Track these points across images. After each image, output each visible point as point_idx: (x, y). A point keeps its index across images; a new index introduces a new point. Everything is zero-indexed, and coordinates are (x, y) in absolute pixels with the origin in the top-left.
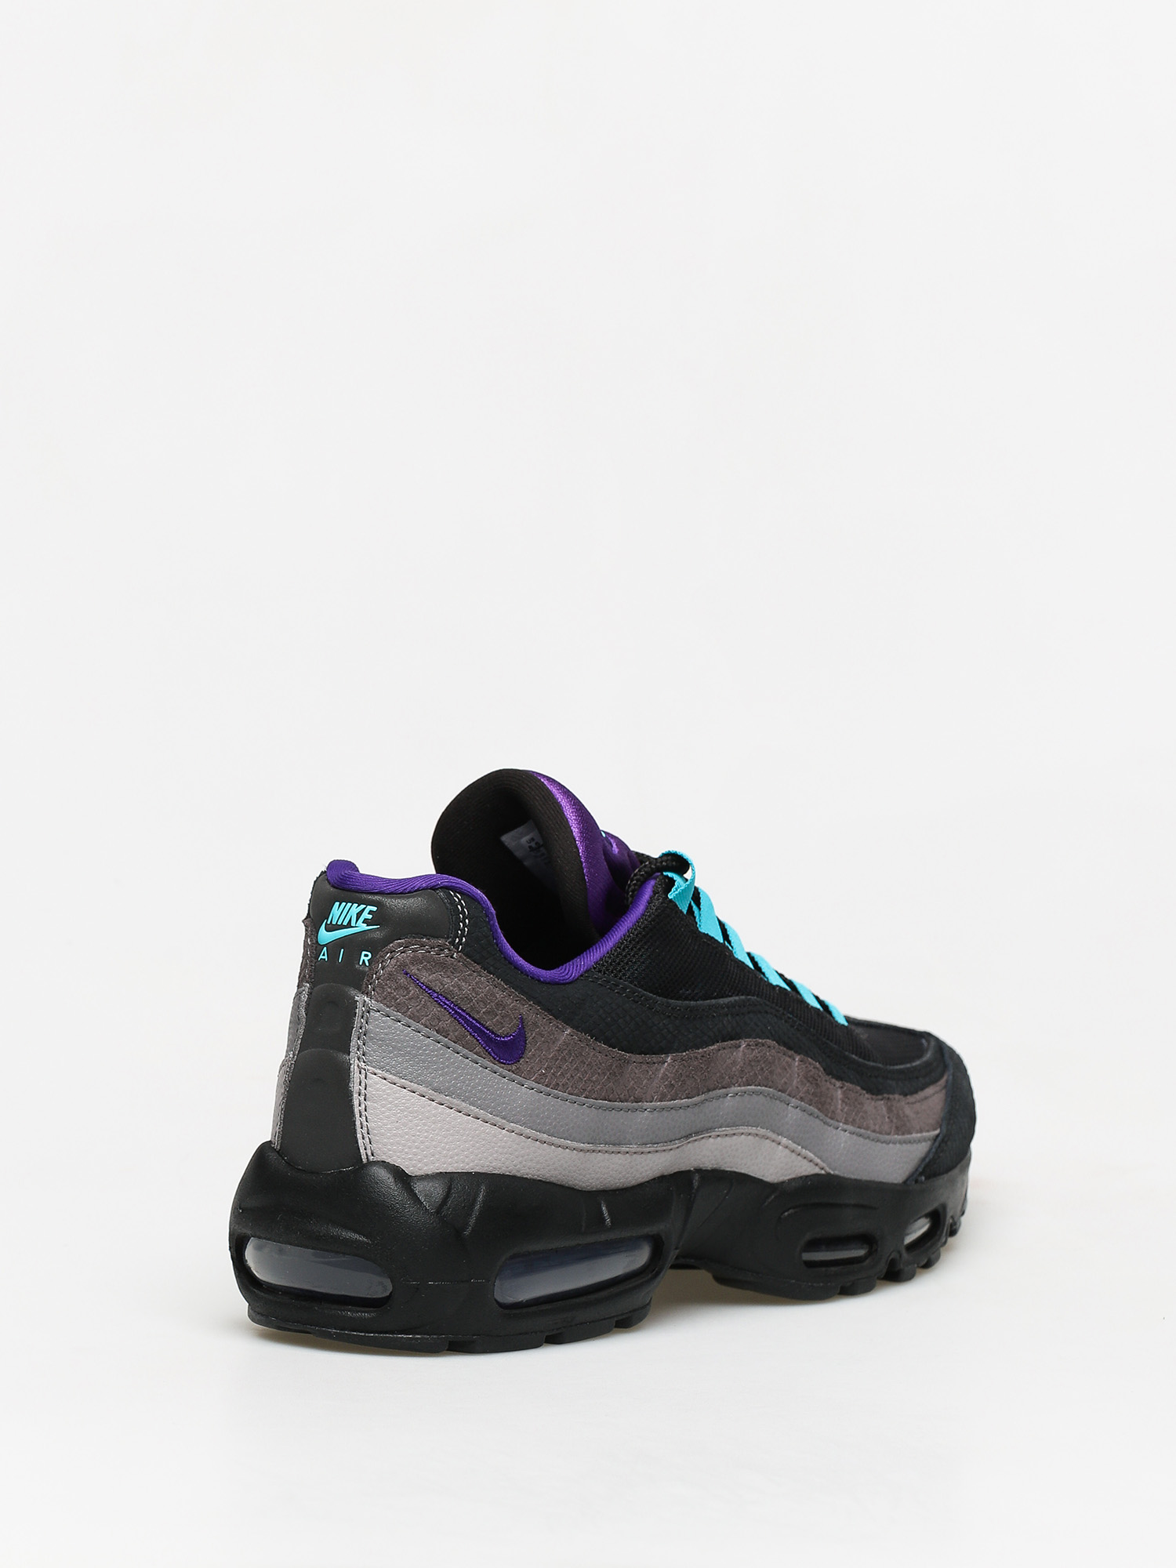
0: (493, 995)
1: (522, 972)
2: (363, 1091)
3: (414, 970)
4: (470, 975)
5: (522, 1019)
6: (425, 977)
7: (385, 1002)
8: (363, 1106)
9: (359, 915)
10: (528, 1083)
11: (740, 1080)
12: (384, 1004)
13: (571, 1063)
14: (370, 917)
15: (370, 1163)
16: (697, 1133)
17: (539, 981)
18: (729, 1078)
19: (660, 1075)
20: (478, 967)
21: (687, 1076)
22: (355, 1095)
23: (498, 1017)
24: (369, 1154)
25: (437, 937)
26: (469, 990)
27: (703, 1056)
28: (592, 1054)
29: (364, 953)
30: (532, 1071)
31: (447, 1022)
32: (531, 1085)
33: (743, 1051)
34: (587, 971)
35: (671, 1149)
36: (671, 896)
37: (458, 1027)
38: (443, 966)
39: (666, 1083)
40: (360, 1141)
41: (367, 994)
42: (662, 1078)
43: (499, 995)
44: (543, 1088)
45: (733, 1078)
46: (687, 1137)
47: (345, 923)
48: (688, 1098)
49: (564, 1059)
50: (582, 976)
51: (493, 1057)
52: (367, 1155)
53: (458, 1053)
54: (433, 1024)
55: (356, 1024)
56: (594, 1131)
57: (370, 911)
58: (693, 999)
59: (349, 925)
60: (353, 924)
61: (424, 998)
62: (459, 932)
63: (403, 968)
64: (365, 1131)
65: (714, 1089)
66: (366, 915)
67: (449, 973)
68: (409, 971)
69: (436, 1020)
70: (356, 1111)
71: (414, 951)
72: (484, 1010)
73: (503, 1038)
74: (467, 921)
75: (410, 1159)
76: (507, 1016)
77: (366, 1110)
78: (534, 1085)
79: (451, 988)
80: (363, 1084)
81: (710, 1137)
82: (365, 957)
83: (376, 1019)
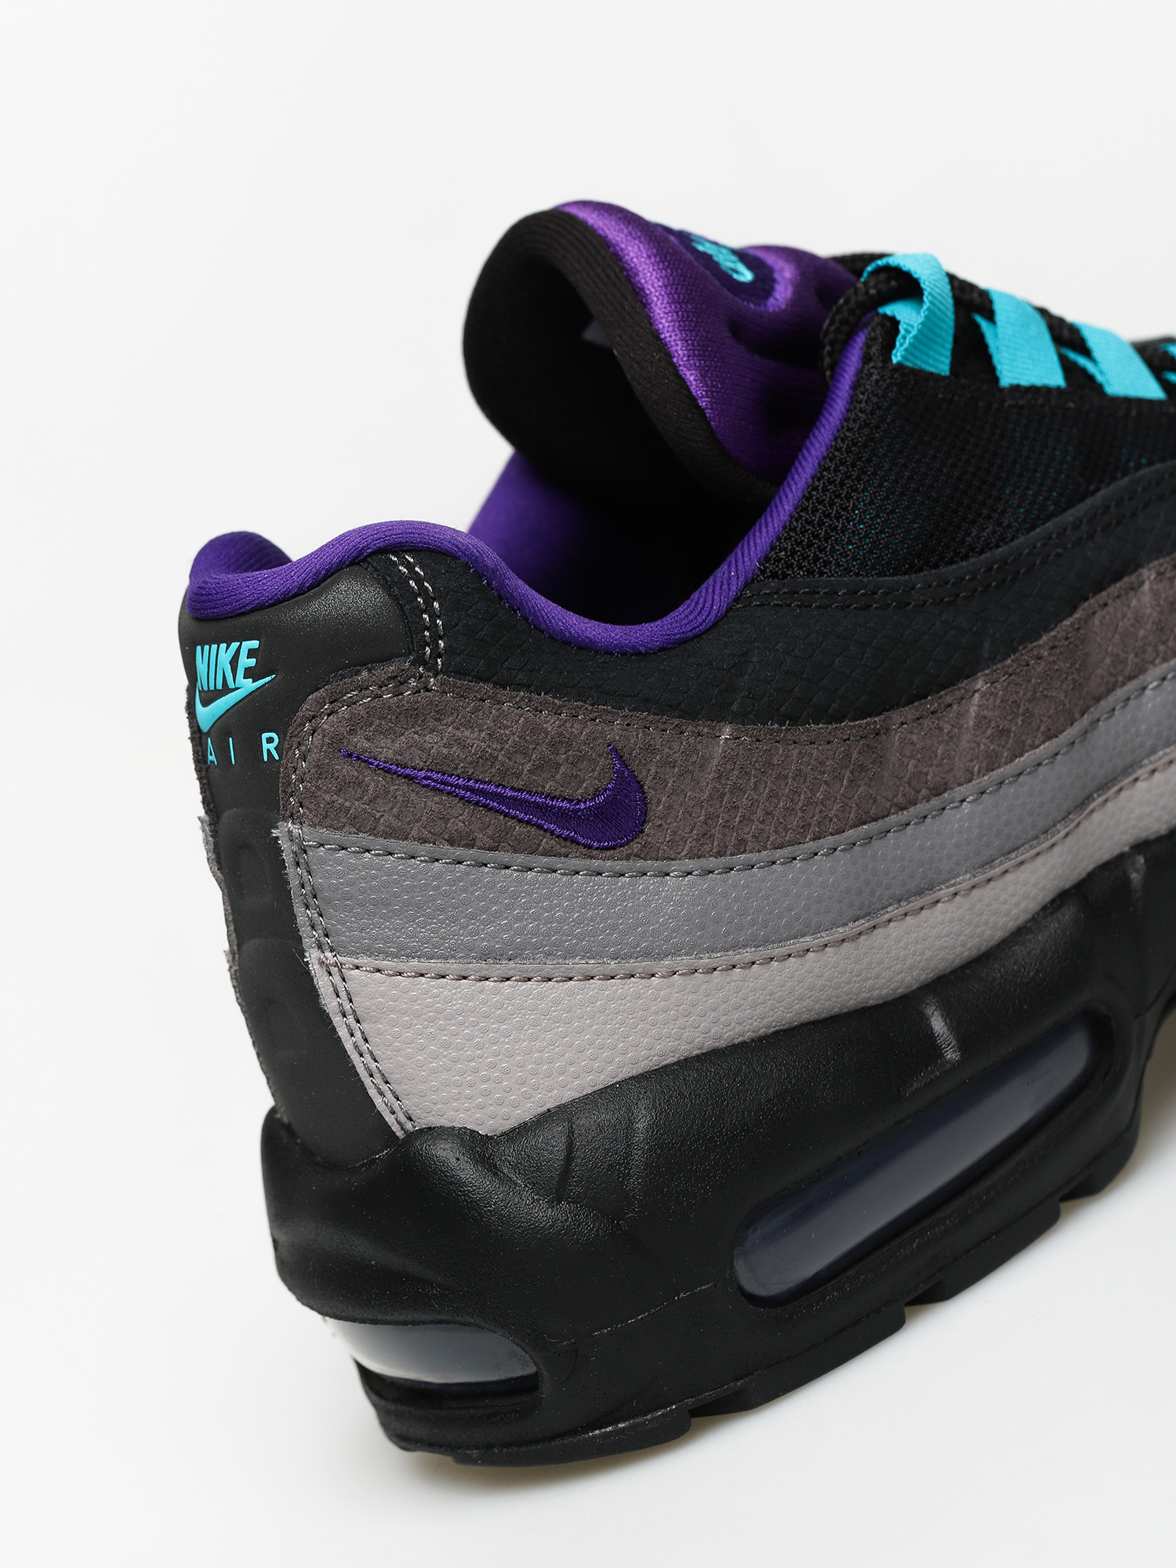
0: (536, 729)
1: (597, 652)
2: (347, 1006)
3: (360, 742)
4: (476, 709)
5: (614, 750)
6: (386, 749)
7: (328, 822)
8: (358, 1034)
9: (234, 662)
10: (675, 867)
11: (1162, 648)
12: (330, 827)
13: (756, 788)
14: (252, 662)
15: (410, 1136)
16: (1102, 788)
17: (639, 653)
18: (1136, 655)
19: (971, 723)
20: (487, 687)
21: (1029, 701)
22: (337, 1020)
23: (562, 769)
24: (403, 1119)
25: (386, 659)
26: (483, 740)
27: (1053, 648)
28: (795, 752)
29: (265, 736)
30: (677, 838)
31: (461, 817)
32: (684, 868)
33: (1151, 589)
34: (747, 585)
35: (1053, 845)
36: (897, 357)
37: (488, 817)
38: (413, 715)
39: (989, 732)
40: (378, 1101)
41: (292, 815)
42: (977, 726)
43: (550, 723)
44: (711, 862)
45: (1144, 652)
46: (1083, 804)
47: (220, 686)
48: (1050, 738)
49: (737, 789)
50: (737, 600)
51: (585, 846)
52: (399, 1123)
53: (507, 867)
54: (438, 830)
55: (294, 883)
56: (860, 893)
57: (250, 650)
58: (1003, 540)
59: (226, 690)
60: (231, 685)
61: (400, 788)
62: (427, 633)
63: (336, 744)
64: (378, 1080)
65: (1110, 691)
66: (246, 662)
67: (431, 724)
68: (351, 748)
69: (440, 822)
70: (348, 1046)
71: (352, 703)
72: (528, 766)
73: (593, 799)
74: (436, 605)
75: (481, 1107)
76: (580, 759)
77: (366, 1040)
78: (690, 864)
79: (445, 751)
80: (343, 994)
81: (1136, 780)
82: (269, 744)
83: (322, 861)
